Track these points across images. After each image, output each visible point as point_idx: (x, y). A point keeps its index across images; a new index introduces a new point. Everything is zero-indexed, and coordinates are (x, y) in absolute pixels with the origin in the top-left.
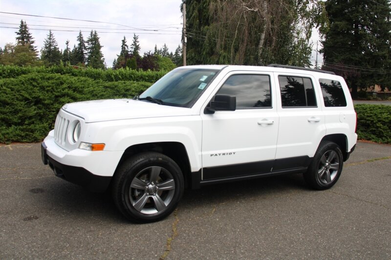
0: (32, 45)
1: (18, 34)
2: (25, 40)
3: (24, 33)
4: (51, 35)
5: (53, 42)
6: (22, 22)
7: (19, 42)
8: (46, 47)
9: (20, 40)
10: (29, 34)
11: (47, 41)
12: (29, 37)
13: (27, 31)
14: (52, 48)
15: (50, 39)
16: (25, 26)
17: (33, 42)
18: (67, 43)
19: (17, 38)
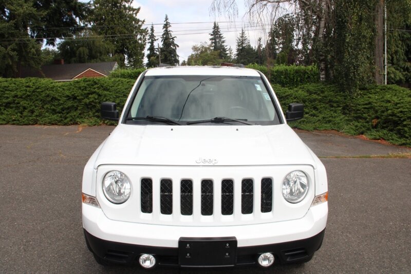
0: (223, 44)
1: (212, 35)
2: (217, 40)
3: (216, 33)
4: (243, 33)
5: (245, 40)
6: (215, 24)
7: (212, 43)
8: (239, 46)
9: (213, 41)
10: (221, 34)
11: (240, 40)
12: (221, 37)
13: (219, 32)
14: (244, 45)
15: (242, 37)
16: (218, 27)
17: (223, 42)
18: (260, 40)
19: (211, 39)
